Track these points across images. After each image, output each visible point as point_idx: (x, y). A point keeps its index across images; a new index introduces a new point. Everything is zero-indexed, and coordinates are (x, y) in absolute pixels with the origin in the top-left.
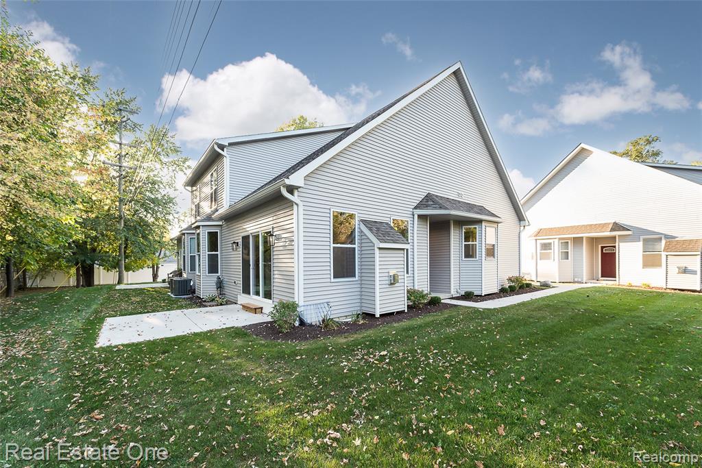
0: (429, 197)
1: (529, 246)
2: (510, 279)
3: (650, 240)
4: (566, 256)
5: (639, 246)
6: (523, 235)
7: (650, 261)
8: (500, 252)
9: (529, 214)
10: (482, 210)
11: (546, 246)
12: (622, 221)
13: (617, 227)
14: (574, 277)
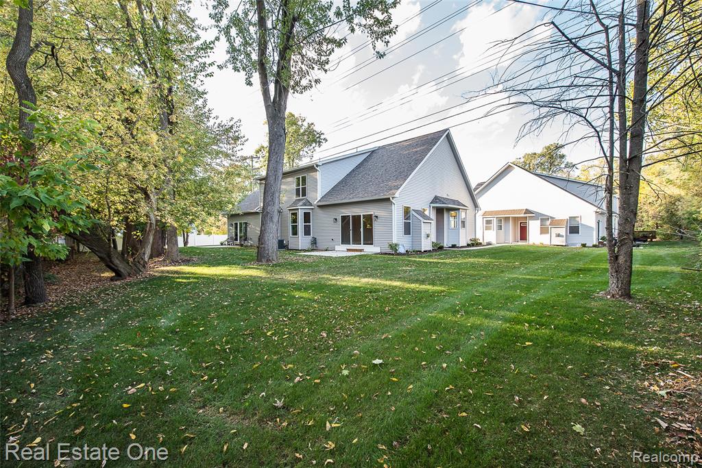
0: (436, 198)
1: (480, 222)
2: (471, 240)
3: (543, 219)
4: (500, 227)
5: (538, 222)
6: (477, 216)
7: (544, 230)
8: (467, 224)
9: (480, 201)
10: (459, 203)
11: (489, 222)
12: (530, 208)
13: (527, 211)
14: (505, 240)
